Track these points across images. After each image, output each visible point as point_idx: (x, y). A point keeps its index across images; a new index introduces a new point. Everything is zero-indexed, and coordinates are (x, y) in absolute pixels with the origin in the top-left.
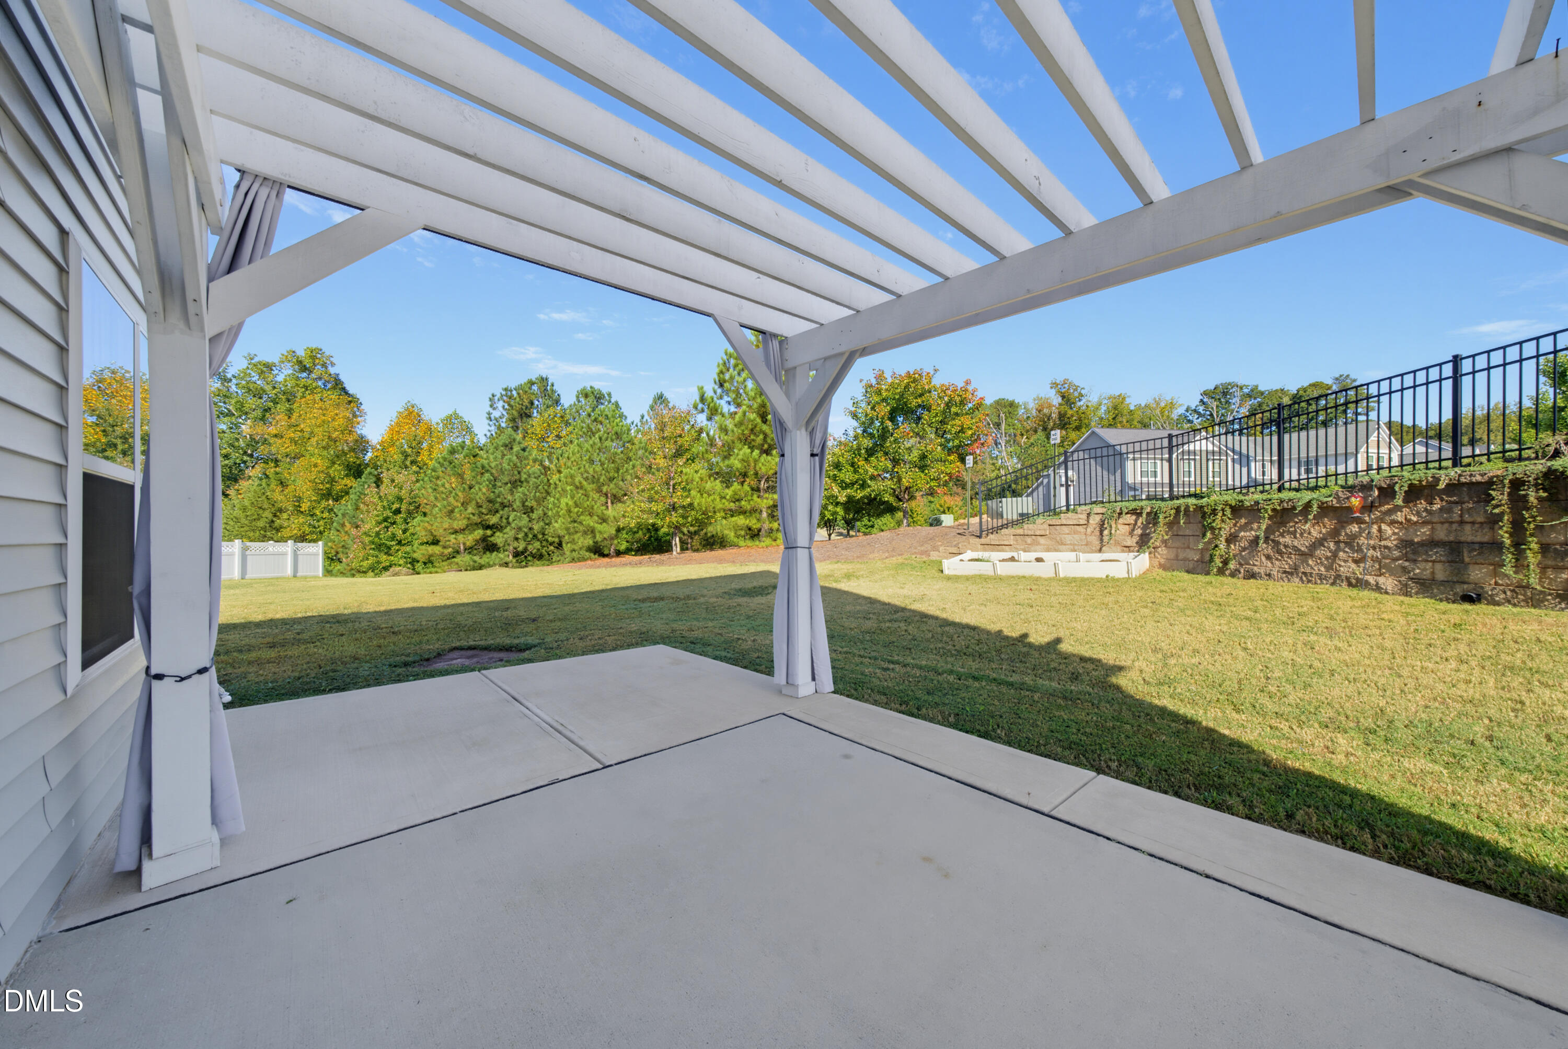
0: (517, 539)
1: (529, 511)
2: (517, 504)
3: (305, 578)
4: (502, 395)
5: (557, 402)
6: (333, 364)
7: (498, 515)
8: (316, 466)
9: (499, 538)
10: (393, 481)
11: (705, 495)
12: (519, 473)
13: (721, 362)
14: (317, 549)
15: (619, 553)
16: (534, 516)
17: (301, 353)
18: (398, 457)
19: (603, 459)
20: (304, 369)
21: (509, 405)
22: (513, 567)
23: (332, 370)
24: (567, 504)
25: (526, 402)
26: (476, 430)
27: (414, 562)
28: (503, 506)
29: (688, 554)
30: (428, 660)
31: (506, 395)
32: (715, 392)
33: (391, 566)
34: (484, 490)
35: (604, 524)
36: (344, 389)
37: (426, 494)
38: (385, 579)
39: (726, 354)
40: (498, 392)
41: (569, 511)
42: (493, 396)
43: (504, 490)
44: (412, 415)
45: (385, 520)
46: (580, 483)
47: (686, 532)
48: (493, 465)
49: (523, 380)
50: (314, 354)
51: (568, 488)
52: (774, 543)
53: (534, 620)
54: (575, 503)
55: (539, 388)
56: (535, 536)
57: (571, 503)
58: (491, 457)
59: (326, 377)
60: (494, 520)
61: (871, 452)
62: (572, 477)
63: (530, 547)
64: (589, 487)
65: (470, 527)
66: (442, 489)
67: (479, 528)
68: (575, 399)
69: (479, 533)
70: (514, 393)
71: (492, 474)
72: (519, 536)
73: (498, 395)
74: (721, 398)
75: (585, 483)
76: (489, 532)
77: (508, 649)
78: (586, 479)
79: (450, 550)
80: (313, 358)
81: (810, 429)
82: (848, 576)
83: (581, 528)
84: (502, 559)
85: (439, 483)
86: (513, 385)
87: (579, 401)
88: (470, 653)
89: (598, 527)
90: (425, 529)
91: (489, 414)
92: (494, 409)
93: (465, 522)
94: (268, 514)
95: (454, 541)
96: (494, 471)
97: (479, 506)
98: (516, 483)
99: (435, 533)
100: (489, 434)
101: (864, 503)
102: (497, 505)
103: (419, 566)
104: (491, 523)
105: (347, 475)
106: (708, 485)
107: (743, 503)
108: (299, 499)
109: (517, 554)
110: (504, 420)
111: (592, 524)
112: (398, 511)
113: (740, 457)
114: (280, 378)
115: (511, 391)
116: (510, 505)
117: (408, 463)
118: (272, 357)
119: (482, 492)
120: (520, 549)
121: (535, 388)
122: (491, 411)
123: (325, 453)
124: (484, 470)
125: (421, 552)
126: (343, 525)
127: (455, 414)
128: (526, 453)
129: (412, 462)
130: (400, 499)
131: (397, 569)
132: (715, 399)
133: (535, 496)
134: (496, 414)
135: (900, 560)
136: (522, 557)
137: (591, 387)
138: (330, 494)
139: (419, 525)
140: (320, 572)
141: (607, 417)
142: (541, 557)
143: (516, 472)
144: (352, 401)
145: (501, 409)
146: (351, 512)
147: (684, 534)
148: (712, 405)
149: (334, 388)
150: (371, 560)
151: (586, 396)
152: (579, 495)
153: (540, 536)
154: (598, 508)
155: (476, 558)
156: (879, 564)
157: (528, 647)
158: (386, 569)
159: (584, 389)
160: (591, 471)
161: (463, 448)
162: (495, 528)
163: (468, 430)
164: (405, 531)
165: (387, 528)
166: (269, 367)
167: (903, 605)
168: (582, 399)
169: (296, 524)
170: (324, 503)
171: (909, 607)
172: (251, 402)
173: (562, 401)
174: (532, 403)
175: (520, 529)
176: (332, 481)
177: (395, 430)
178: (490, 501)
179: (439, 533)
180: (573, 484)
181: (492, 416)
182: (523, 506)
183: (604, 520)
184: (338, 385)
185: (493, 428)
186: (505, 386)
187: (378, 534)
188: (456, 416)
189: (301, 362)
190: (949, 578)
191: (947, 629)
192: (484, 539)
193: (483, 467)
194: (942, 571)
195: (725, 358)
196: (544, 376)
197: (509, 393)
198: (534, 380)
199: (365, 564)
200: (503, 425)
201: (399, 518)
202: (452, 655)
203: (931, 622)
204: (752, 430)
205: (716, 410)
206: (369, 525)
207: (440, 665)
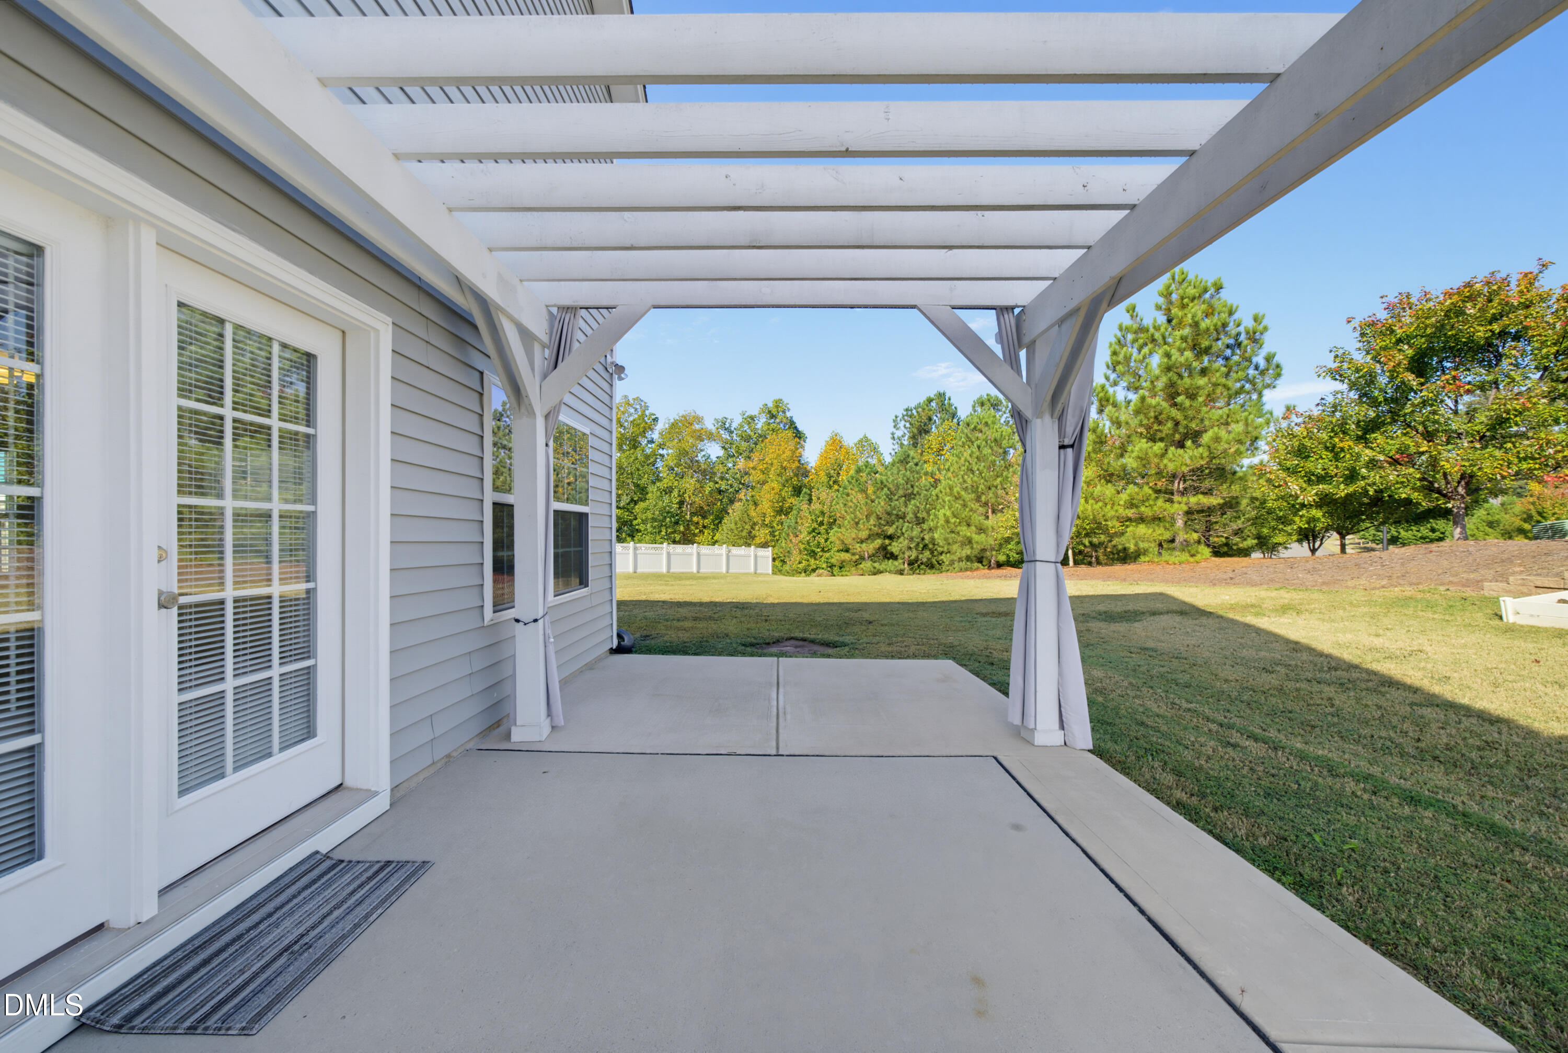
0: (910, 548)
1: (920, 521)
2: (910, 516)
3: (761, 574)
4: (903, 416)
5: (954, 415)
6: (789, 410)
7: (894, 526)
8: (773, 489)
9: (895, 548)
10: (819, 499)
11: (1091, 501)
12: (912, 486)
13: (1114, 340)
14: (768, 553)
15: (999, 565)
16: (925, 526)
17: (770, 405)
18: (824, 479)
19: (981, 468)
20: (773, 416)
21: (911, 424)
22: (908, 574)
23: (788, 414)
24: (945, 515)
25: (924, 419)
26: (881, 449)
27: (832, 566)
28: (898, 517)
29: (1083, 569)
30: (768, 644)
31: (907, 415)
32: (1107, 378)
33: (817, 568)
34: (882, 504)
35: (983, 535)
36: (796, 428)
37: (839, 509)
38: (813, 578)
39: (1121, 329)
40: (900, 412)
41: (947, 521)
42: (896, 417)
43: (899, 503)
44: (836, 443)
45: (814, 530)
46: (958, 493)
47: (1087, 544)
48: (890, 480)
49: (922, 399)
50: (778, 403)
51: (947, 499)
52: (1191, 560)
53: (870, 623)
54: (953, 513)
55: (937, 404)
56: (925, 546)
57: (948, 513)
58: (889, 473)
59: (785, 420)
60: (891, 530)
61: (1369, 428)
62: (951, 488)
63: (920, 556)
64: (968, 497)
65: (871, 537)
66: (850, 504)
67: (879, 537)
68: (970, 410)
69: (878, 542)
70: (914, 411)
71: (889, 489)
72: (912, 546)
73: (901, 416)
74: (1115, 384)
75: (963, 493)
76: (887, 542)
77: (827, 644)
78: (966, 489)
79: (857, 557)
80: (777, 407)
81: (1057, 413)
82: (1284, 609)
83: (960, 539)
84: (896, 567)
85: (849, 498)
86: (912, 405)
87: (975, 411)
88: (801, 643)
89: (976, 537)
90: (839, 538)
91: (893, 434)
92: (898, 429)
93: (867, 532)
94: (748, 527)
95: (859, 549)
96: (891, 486)
97: (879, 518)
98: (909, 497)
99: (846, 542)
100: (893, 453)
101: (1361, 504)
102: (893, 517)
103: (836, 570)
104: (889, 533)
105: (793, 495)
106: (1098, 490)
107: (1143, 509)
108: (764, 515)
109: (911, 564)
110: (906, 438)
111: (969, 534)
112: (821, 524)
113: (1135, 454)
114: (759, 426)
115: (911, 410)
116: (903, 517)
117: (831, 483)
118: (755, 412)
119: (881, 506)
120: (912, 558)
121: (933, 404)
122: (894, 430)
123: (779, 479)
124: (882, 485)
125: (837, 557)
126: (788, 535)
127: (865, 437)
128: (918, 468)
129: (835, 482)
130: (823, 513)
131: (821, 571)
132: (1107, 386)
133: (925, 508)
134: (899, 433)
135: (1409, 591)
136: (914, 565)
137: (988, 395)
138: (782, 511)
139: (834, 534)
140: (770, 572)
141: (986, 424)
142: (932, 567)
143: (909, 486)
144: (799, 435)
145: (903, 428)
146: (793, 524)
147: (1085, 546)
148: (1101, 395)
149: (789, 428)
150: (804, 563)
151: (982, 404)
152: (958, 505)
153: (931, 546)
154: (977, 518)
155: (876, 565)
156: (1359, 596)
157: (844, 645)
158: (814, 570)
159: (981, 397)
160: (969, 481)
161: (866, 467)
162: (891, 537)
163: (875, 449)
164: (826, 540)
165: (814, 537)
166: (752, 418)
167: (1356, 661)
168: (979, 409)
169: (762, 534)
170: (778, 518)
171: (1364, 666)
172: (744, 445)
173: (959, 414)
174: (930, 419)
175: (911, 539)
176: (784, 499)
177: (824, 456)
178: (889, 514)
179: (848, 541)
180: (951, 494)
181: (896, 436)
182: (917, 517)
183: (981, 530)
184: (792, 424)
185: (896, 446)
186: (906, 407)
187: (808, 543)
188: (866, 439)
189: (770, 412)
190: (1511, 630)
191: (1427, 712)
192: (884, 548)
193: (882, 483)
194: (1501, 618)
195: (1119, 334)
196: (942, 392)
197: (910, 413)
198: (932, 396)
199: (800, 566)
200: (906, 443)
201: (822, 529)
202: (787, 643)
203: (1394, 693)
204: (1156, 418)
205: (1108, 400)
206: (804, 536)
207: (774, 650)
